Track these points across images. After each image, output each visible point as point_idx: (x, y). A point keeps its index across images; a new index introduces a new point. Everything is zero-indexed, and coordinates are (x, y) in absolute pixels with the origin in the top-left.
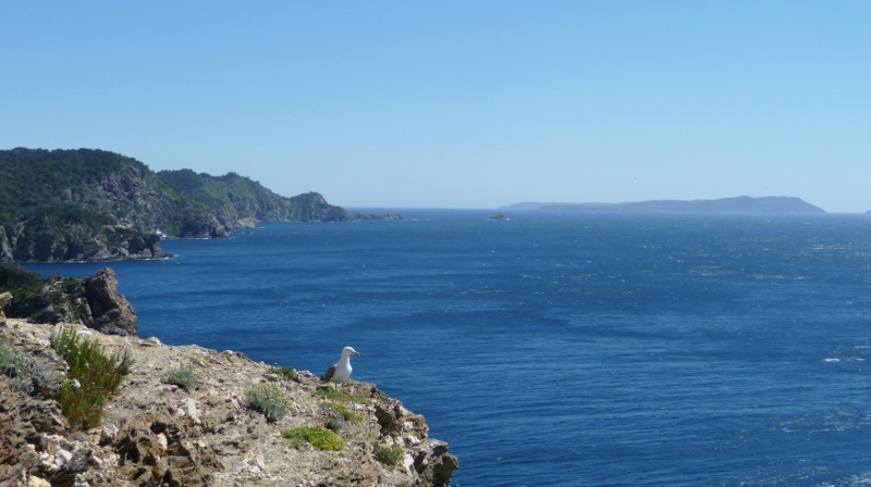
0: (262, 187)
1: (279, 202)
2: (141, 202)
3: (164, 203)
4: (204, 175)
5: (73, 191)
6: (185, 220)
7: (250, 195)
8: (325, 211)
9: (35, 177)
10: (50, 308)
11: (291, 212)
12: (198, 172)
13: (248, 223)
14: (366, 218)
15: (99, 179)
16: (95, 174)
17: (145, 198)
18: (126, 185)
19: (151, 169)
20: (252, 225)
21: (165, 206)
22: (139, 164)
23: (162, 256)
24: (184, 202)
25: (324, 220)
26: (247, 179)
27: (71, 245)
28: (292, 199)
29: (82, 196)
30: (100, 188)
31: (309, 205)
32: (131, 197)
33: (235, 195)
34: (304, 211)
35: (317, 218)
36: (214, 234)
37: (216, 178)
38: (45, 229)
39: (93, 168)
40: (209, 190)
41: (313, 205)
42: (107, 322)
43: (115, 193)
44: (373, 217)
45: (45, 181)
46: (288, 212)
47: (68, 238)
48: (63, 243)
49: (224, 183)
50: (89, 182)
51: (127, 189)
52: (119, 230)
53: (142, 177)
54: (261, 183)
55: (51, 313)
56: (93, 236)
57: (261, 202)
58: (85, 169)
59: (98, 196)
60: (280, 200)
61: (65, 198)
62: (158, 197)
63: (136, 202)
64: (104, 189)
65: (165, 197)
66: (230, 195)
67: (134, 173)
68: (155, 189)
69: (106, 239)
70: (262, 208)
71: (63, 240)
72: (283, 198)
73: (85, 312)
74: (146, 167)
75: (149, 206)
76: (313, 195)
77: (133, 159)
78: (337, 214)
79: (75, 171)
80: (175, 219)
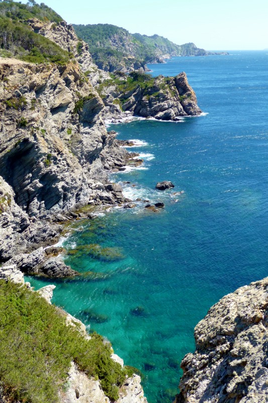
0: (169, 41)
1: (176, 47)
2: (127, 47)
3: (136, 48)
4: (144, 36)
5: (100, 42)
6: (146, 55)
7: (164, 44)
8: (196, 51)
9: (84, 37)
10: (161, 91)
11: (181, 52)
12: (142, 35)
13: (167, 56)
14: (213, 54)
15: (110, 37)
16: (108, 35)
17: (128, 46)
18: (121, 40)
19: (129, 32)
20: (168, 58)
21: (137, 49)
22: (124, 30)
23: (148, 71)
24: (145, 47)
25: (196, 55)
26: (162, 37)
27: (111, 66)
28: (182, 46)
29: (104, 45)
30: (111, 41)
31: (189, 48)
32: (123, 45)
33: (158, 44)
34: (187, 51)
35: (193, 54)
36: (159, 61)
37: (149, 37)
38: (99, 59)
39: (107, 32)
40: (147, 42)
41: (191, 48)
42: (186, 98)
43: (117, 43)
44: (216, 54)
45: (88, 38)
46: (180, 52)
47: (109, 63)
48: (107, 65)
49: (153, 39)
50: (106, 38)
51: (121, 41)
52: (129, 59)
53: (127, 36)
54: (168, 39)
55: (162, 94)
56: (119, 62)
57: (168, 48)
58: (103, 32)
59: (110, 44)
60: (177, 47)
61: (97, 46)
62: (134, 45)
63: (125, 47)
64: (112, 41)
65: (136, 45)
66: (156, 45)
67: (124, 34)
68: (132, 41)
69: (124, 63)
70: (169, 50)
71: (107, 64)
72: (178, 46)
73: (176, 93)
74: (128, 32)
75: (130, 49)
76: (191, 44)
77: (122, 28)
78: (202, 53)
79: (99, 34)
80: (142, 55)
